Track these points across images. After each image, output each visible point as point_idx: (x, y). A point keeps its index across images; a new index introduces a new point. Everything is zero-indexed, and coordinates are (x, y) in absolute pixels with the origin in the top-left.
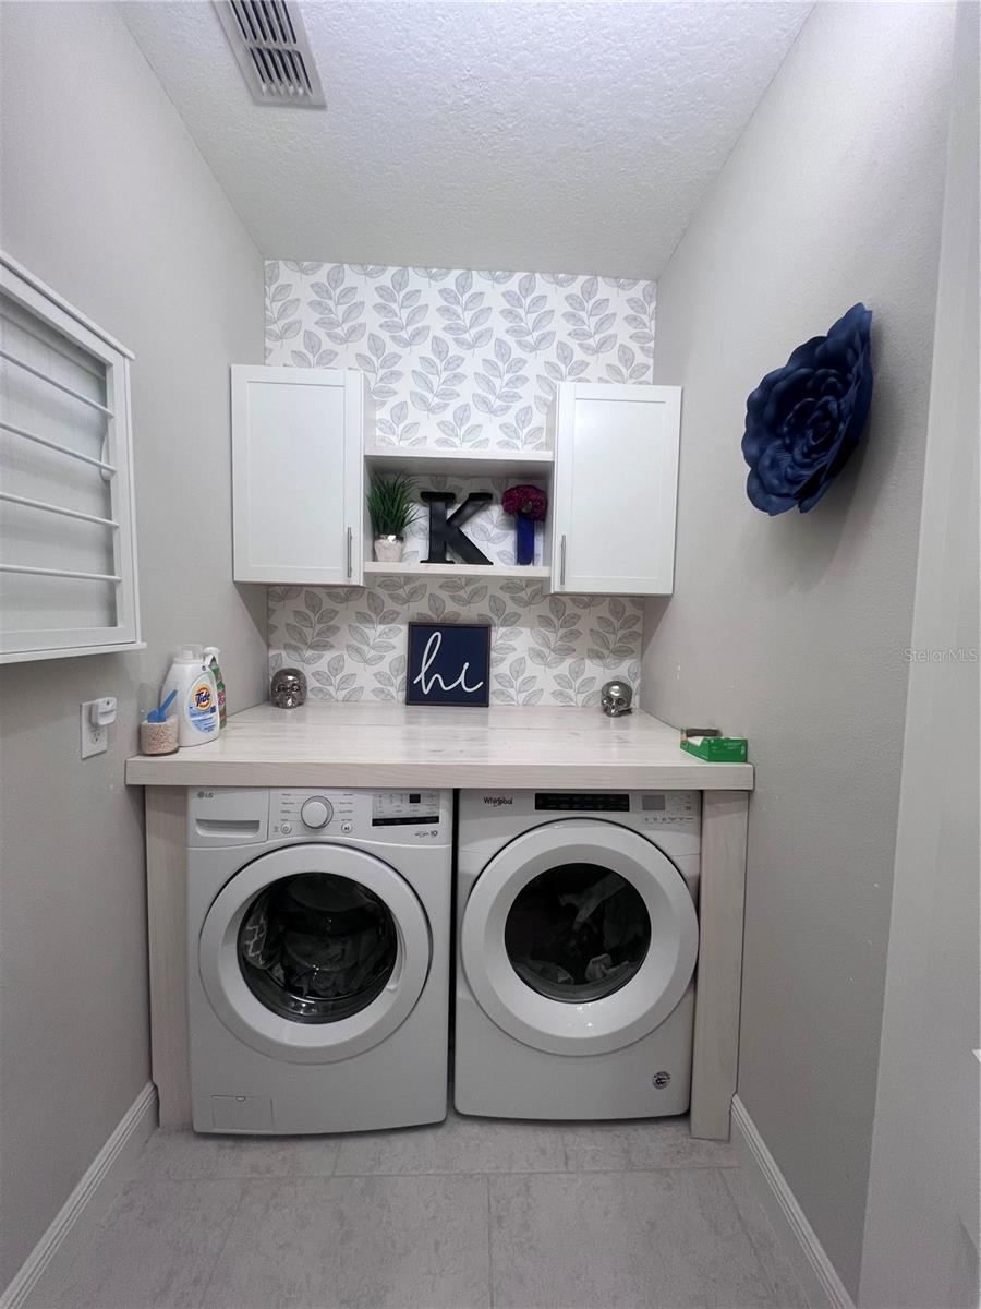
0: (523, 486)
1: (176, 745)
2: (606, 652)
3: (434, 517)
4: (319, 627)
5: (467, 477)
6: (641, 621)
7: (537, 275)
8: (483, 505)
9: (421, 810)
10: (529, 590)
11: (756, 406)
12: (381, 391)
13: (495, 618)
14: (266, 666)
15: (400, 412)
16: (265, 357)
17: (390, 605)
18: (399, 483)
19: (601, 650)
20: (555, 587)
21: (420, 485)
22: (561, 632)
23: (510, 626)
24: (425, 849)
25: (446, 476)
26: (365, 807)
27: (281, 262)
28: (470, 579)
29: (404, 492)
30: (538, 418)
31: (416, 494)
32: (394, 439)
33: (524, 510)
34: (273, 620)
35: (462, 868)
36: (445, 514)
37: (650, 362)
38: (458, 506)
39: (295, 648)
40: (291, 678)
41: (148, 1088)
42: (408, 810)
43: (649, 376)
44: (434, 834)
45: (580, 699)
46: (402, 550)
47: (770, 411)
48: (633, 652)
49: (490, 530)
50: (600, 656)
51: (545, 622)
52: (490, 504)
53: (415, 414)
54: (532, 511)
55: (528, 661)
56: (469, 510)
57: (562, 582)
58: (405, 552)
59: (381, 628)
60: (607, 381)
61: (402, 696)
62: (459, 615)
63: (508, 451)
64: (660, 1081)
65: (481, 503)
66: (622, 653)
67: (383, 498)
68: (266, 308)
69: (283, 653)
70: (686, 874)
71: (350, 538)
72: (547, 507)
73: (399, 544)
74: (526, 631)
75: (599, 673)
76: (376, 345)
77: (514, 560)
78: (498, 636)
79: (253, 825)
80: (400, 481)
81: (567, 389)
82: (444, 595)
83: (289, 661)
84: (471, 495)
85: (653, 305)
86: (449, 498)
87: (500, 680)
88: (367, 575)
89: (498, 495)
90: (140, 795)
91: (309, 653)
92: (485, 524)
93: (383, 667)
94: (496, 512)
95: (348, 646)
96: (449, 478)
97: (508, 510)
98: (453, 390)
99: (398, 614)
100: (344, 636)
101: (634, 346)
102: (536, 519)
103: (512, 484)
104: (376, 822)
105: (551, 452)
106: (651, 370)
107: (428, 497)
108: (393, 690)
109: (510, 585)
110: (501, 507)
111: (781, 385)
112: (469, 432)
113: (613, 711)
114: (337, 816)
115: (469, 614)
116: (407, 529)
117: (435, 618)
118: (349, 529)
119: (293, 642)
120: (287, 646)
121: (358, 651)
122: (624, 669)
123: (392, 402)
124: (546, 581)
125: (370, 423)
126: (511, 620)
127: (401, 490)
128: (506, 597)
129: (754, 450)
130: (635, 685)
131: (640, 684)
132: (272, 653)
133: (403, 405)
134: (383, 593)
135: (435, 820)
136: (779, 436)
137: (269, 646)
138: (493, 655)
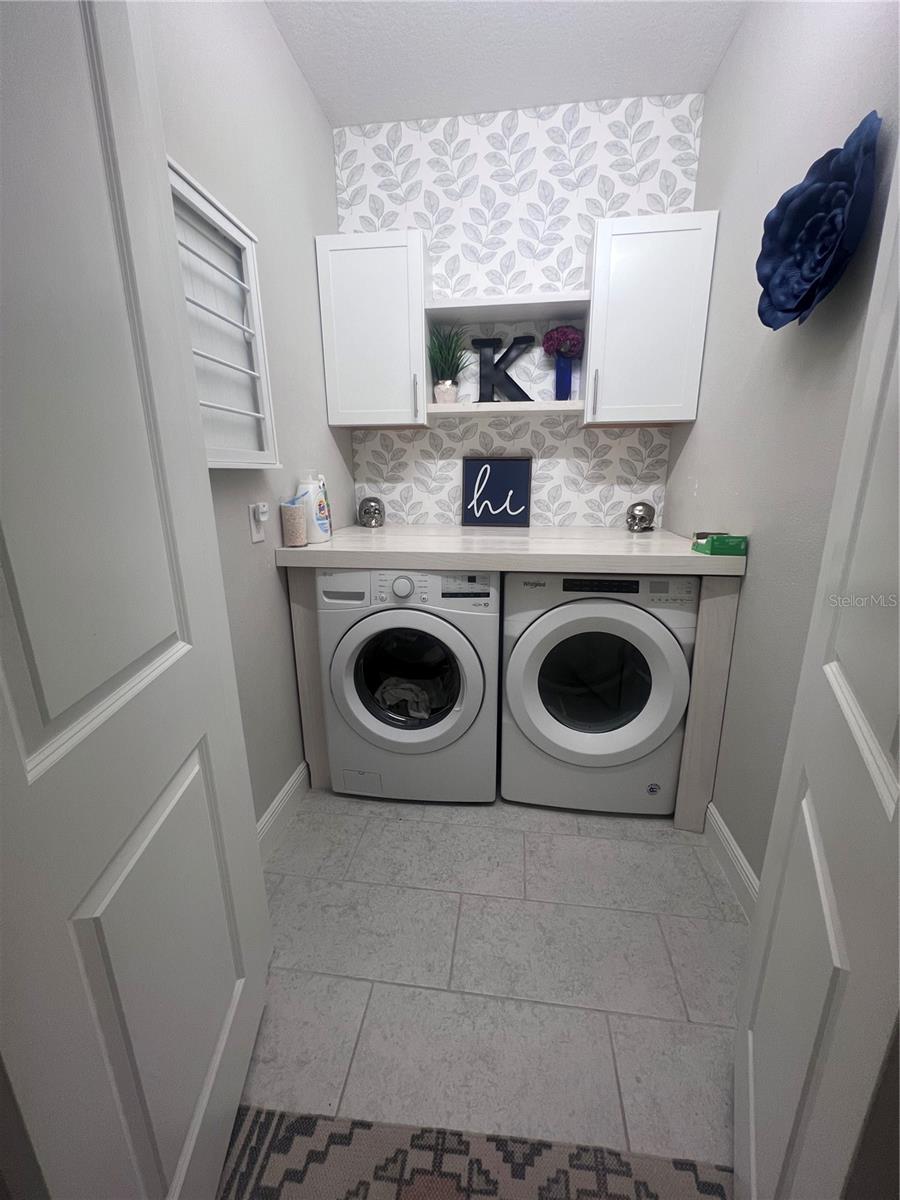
0: (562, 327)
1: (306, 542)
2: (633, 479)
3: (484, 363)
4: (392, 463)
5: (511, 323)
6: (668, 449)
7: (581, 104)
8: (526, 348)
9: (476, 588)
10: (566, 425)
11: (771, 225)
12: (436, 247)
13: (535, 451)
14: (354, 497)
15: (453, 266)
16: (339, 226)
17: (447, 443)
18: (453, 333)
19: (629, 477)
20: (588, 419)
21: (470, 333)
22: (594, 462)
23: (549, 457)
24: (480, 615)
25: (493, 323)
26: (436, 584)
27: (347, 129)
28: (515, 416)
29: (457, 341)
30: (578, 259)
31: (468, 342)
32: (448, 291)
33: (562, 350)
34: (356, 460)
35: (507, 632)
36: (493, 359)
37: (692, 186)
38: (504, 350)
39: (375, 482)
40: (373, 504)
41: (302, 766)
42: (467, 587)
43: (690, 202)
44: (486, 605)
45: (609, 519)
46: (457, 394)
47: (783, 230)
48: (659, 477)
49: (532, 372)
50: (628, 482)
51: (579, 453)
52: (532, 346)
53: (466, 266)
54: (570, 351)
55: (564, 487)
56: (513, 354)
57: (594, 413)
58: (460, 394)
59: (441, 463)
60: (647, 213)
61: (459, 519)
62: (505, 449)
63: (550, 293)
64: (652, 790)
65: (523, 346)
66: (648, 479)
67: (440, 347)
68: (337, 177)
69: (365, 485)
70: (683, 642)
71: (415, 384)
72: (583, 346)
73: (454, 388)
74: (563, 462)
75: (626, 497)
76: (431, 201)
77: (554, 397)
78: (537, 467)
79: (359, 596)
80: (455, 330)
81: (606, 226)
82: (492, 432)
83: (369, 491)
84: (515, 339)
85: (700, 121)
86: (496, 344)
87: (539, 504)
88: (430, 416)
89: (540, 337)
90: (284, 573)
91: (385, 485)
92: (529, 366)
93: (443, 495)
94: (538, 353)
95: (415, 478)
96: (496, 325)
97: (548, 351)
98: (500, 239)
99: (454, 450)
100: (412, 471)
101: (676, 170)
102: (573, 357)
103: (553, 325)
104: (444, 595)
105: (588, 291)
106: (693, 195)
107: (478, 345)
108: (451, 515)
109: (550, 420)
110: (542, 349)
111: (796, 202)
112: (514, 279)
113: (636, 528)
114: (417, 590)
115: (513, 448)
116: (460, 374)
117: (485, 453)
118: (415, 376)
119: (374, 478)
120: (369, 480)
121: (423, 483)
122: (649, 493)
123: (446, 256)
124: (580, 414)
125: (429, 278)
126: (549, 453)
127: (455, 338)
128: (545, 431)
129: (767, 270)
130: (658, 508)
131: (664, 507)
132: (357, 486)
133: (455, 259)
134: (441, 433)
135: (487, 595)
136: (792, 254)
137: (355, 480)
138: (534, 483)
